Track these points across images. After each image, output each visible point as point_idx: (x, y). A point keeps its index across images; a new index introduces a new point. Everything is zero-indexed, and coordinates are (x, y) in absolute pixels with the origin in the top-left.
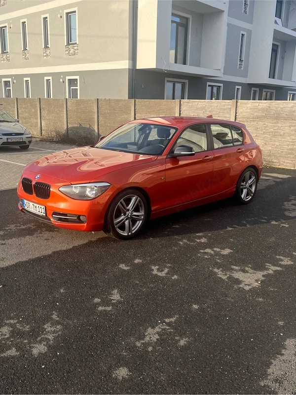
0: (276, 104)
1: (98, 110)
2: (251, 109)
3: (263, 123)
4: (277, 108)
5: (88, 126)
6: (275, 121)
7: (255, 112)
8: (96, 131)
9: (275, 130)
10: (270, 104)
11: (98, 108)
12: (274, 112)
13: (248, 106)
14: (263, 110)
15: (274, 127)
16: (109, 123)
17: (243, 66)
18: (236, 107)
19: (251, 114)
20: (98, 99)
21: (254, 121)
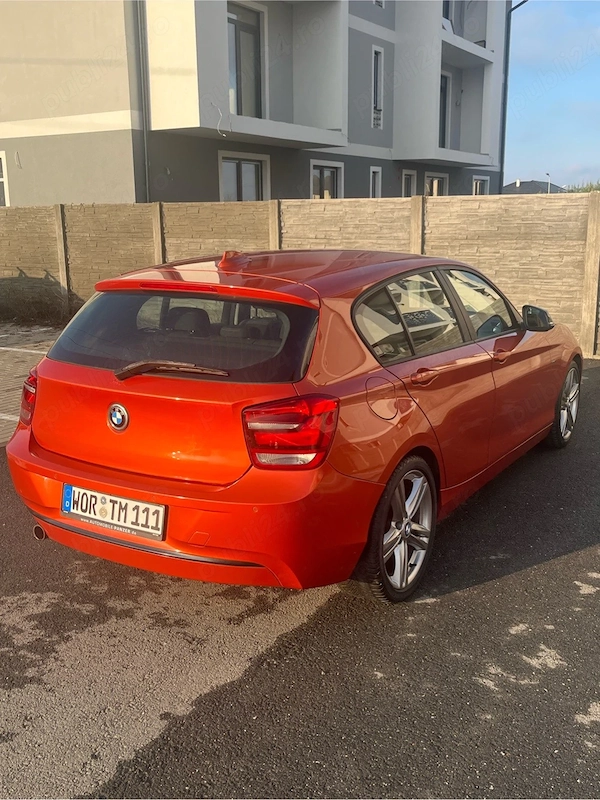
0: (523, 204)
1: (64, 233)
2: (459, 216)
3: (493, 250)
4: (526, 212)
5: (42, 275)
6: (523, 243)
7: (472, 223)
8: (64, 283)
9: (524, 264)
10: (508, 204)
11: (64, 228)
12: (519, 221)
13: (452, 210)
14: (491, 218)
15: (521, 256)
16: (96, 264)
17: (381, 122)
18: (423, 215)
19: (463, 229)
20: (62, 206)
21: (470, 246)
